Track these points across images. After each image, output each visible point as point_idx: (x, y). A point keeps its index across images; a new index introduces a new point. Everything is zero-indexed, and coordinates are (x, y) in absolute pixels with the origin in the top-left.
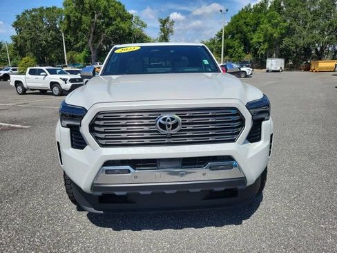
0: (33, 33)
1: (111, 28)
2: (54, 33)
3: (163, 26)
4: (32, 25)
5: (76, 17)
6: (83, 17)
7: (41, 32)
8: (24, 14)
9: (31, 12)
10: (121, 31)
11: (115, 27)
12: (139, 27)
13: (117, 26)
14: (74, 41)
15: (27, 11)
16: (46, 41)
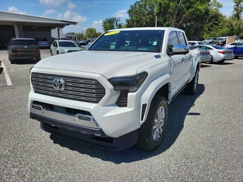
0: (139, 17)
1: (190, 10)
2: (151, 16)
3: (237, 6)
4: (139, 11)
5: (166, 4)
6: (171, 3)
7: (144, 16)
8: (135, 4)
9: (139, 2)
10: (198, 12)
11: (193, 9)
12: (215, 7)
13: (196, 8)
14: (163, 21)
15: (137, 2)
16: (146, 22)
